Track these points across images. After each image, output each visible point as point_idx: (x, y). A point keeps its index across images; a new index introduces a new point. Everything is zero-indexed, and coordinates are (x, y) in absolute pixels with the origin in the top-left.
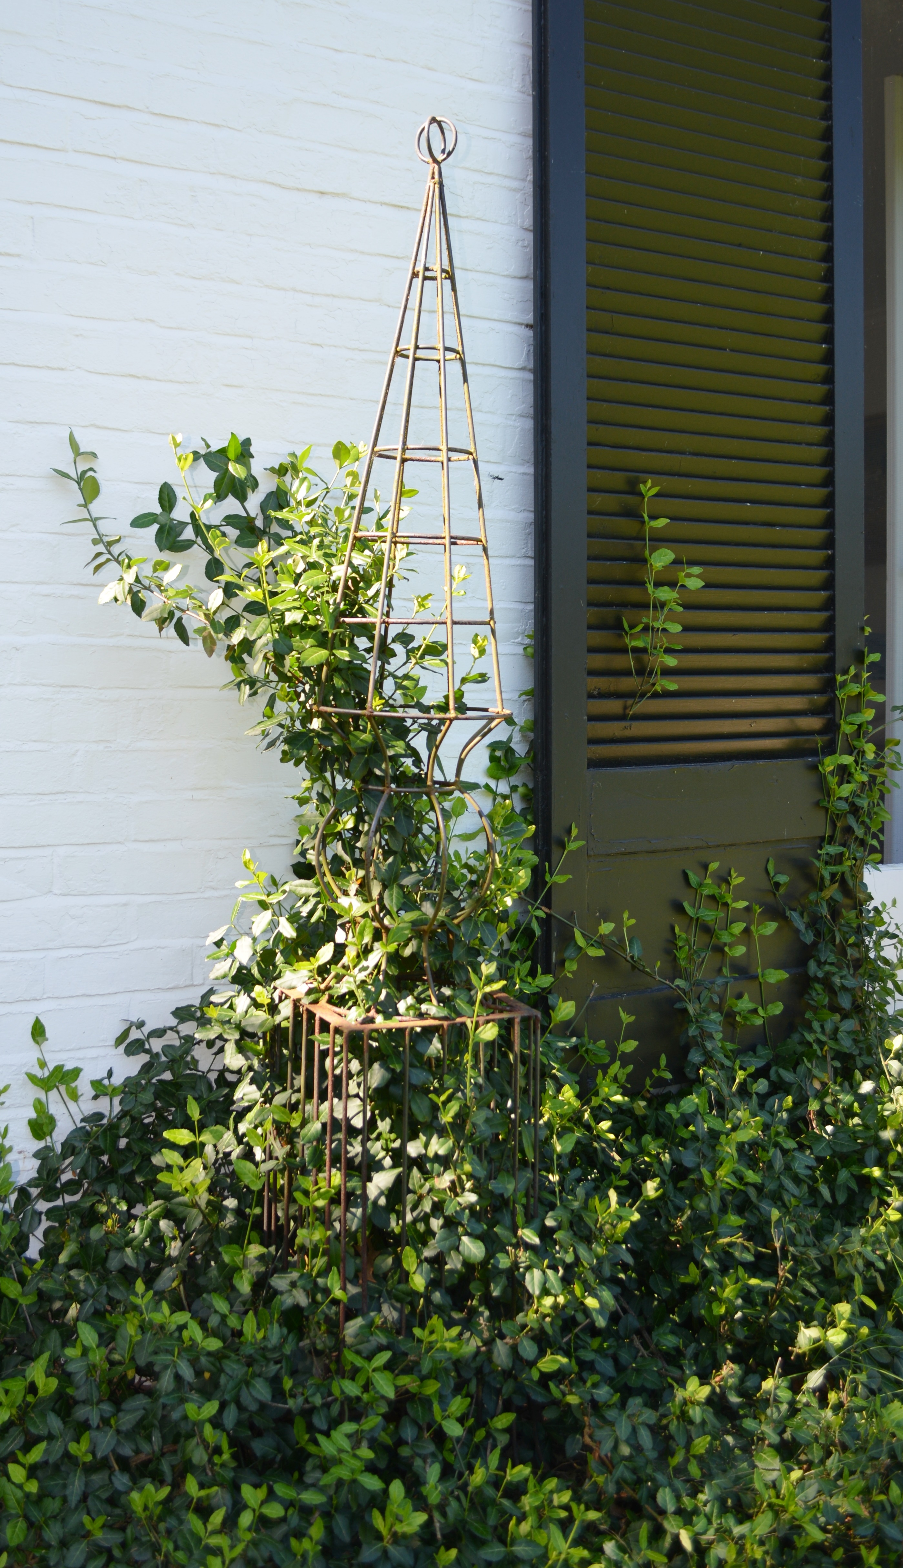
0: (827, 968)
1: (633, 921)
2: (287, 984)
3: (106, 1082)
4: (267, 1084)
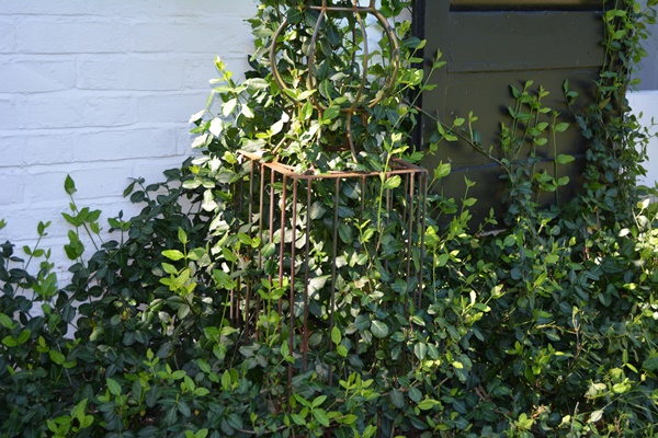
0: (599, 155)
1: (476, 118)
2: (249, 150)
3: (118, 220)
4: (234, 220)
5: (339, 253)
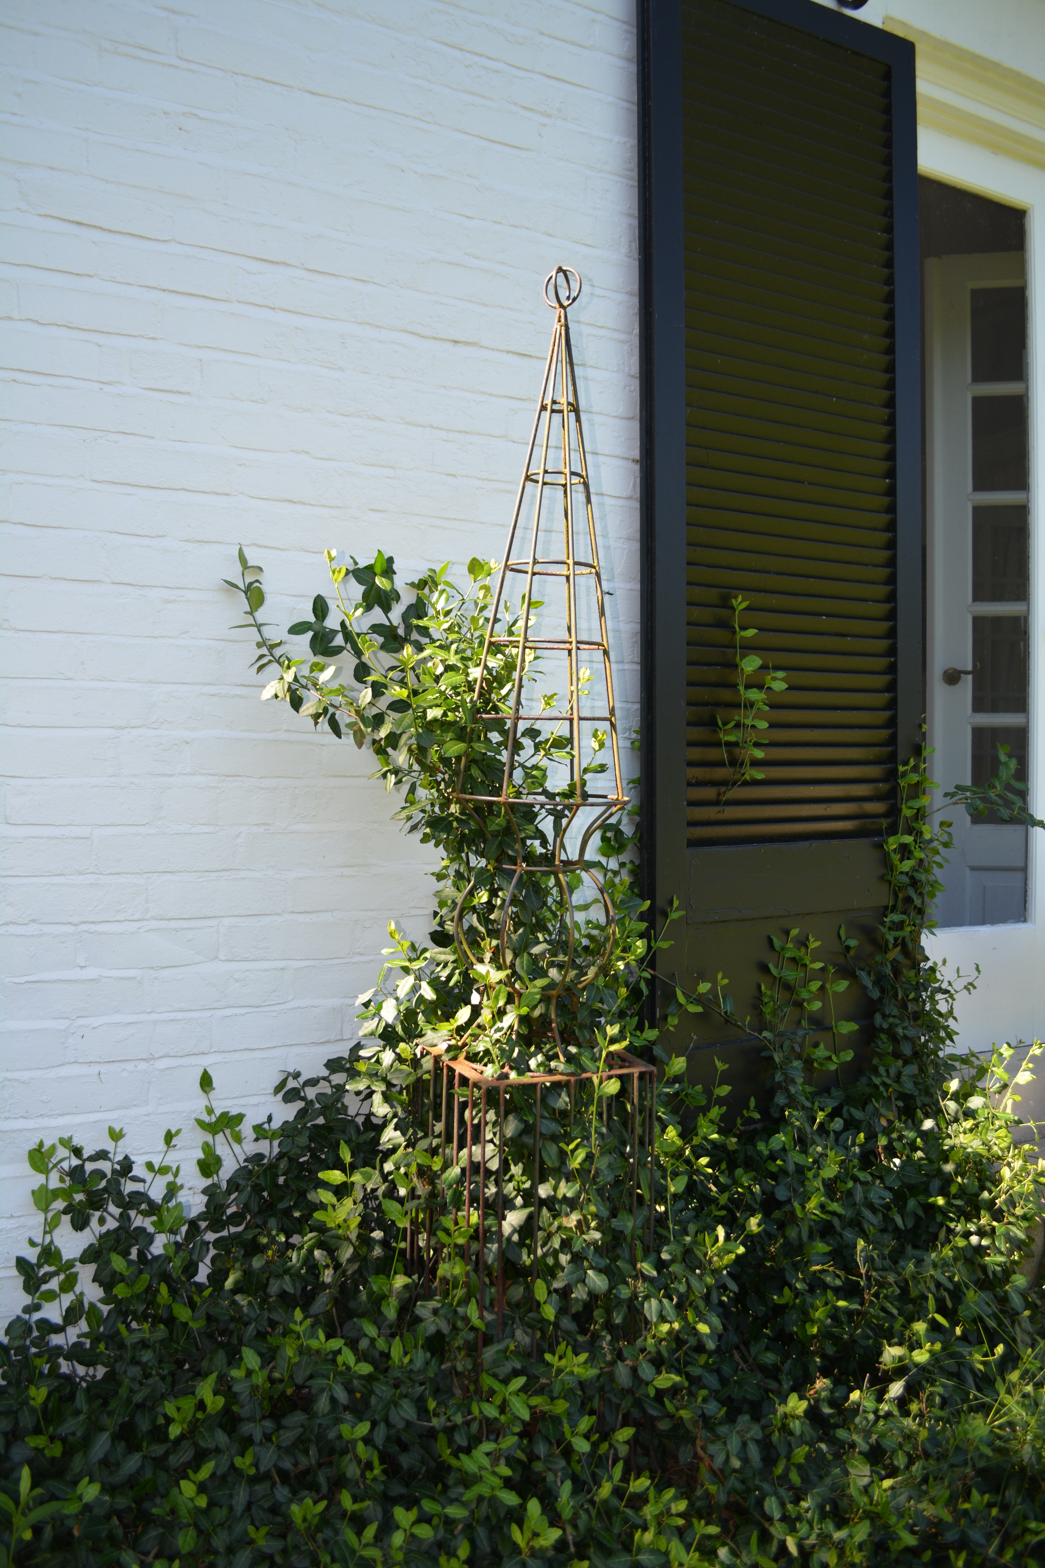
0: (891, 1020)
1: (726, 981)
2: (429, 1042)
3: (266, 1126)
4: (411, 1131)
5: (543, 1180)
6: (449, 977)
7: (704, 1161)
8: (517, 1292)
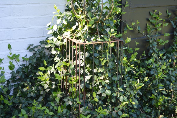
1: (139, 22)
2: (65, 35)
3: (25, 57)
4: (61, 57)
5: (95, 68)
6: (70, 19)
7: (133, 65)
8: (89, 95)
